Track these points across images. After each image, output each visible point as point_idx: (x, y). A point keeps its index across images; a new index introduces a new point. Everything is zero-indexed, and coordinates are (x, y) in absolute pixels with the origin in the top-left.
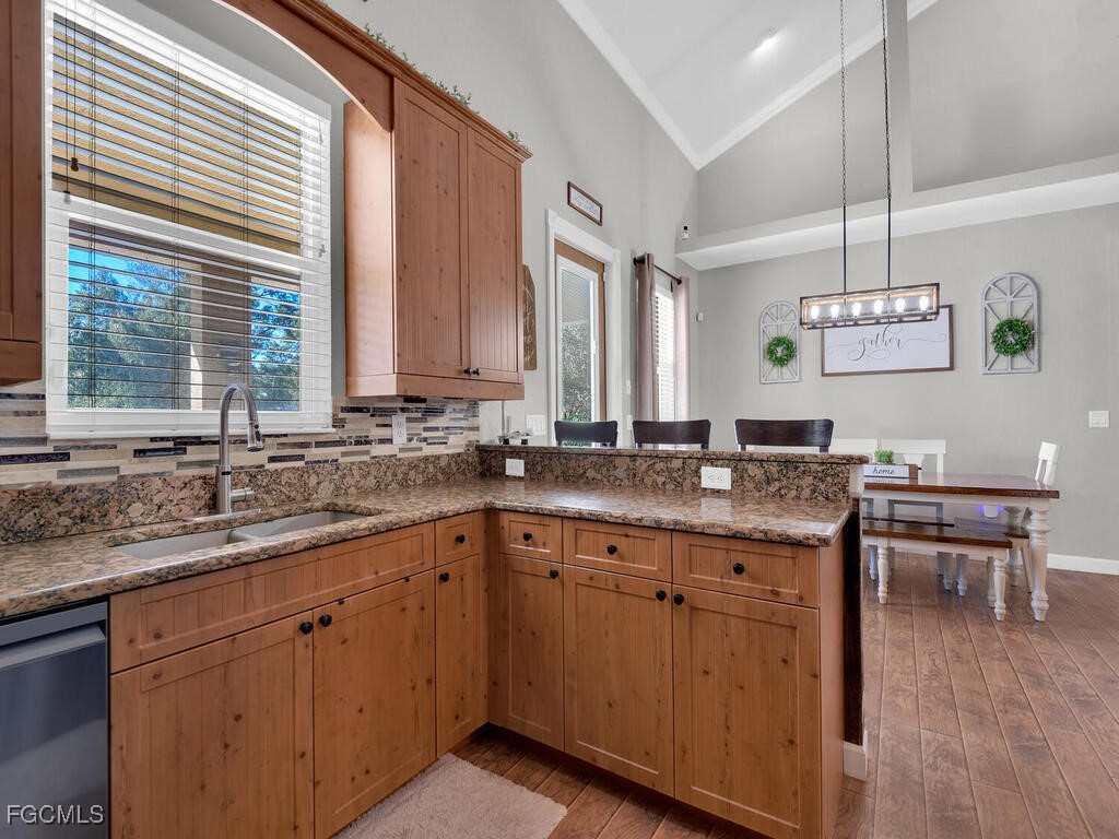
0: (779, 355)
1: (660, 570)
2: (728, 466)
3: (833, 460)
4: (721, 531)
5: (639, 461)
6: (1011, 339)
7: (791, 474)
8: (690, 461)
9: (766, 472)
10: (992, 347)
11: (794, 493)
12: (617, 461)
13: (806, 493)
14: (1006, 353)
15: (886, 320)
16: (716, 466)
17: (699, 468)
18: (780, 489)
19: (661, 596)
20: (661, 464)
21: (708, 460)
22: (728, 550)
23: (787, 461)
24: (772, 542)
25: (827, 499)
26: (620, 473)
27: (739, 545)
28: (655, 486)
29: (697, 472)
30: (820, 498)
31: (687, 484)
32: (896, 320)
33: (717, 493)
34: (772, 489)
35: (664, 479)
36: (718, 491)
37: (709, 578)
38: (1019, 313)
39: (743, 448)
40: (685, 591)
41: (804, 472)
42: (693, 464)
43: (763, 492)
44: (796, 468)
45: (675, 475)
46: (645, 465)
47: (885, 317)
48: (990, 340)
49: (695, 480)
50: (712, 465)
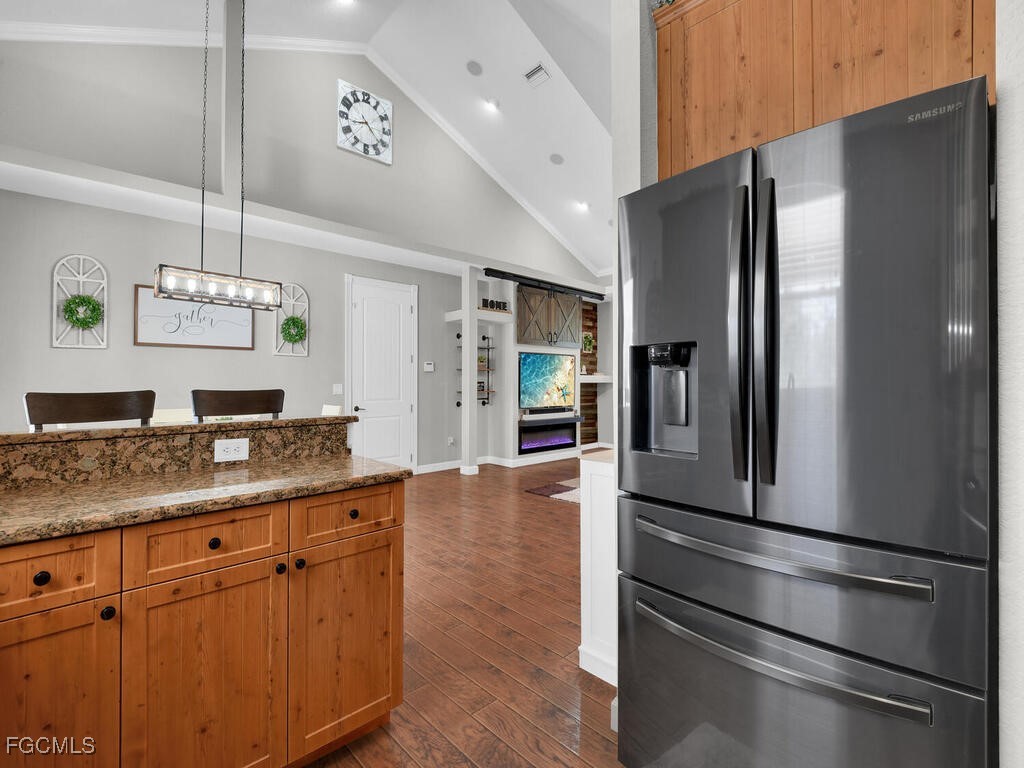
0: (81, 316)
1: (276, 544)
2: (245, 436)
3: (336, 421)
4: (341, 487)
5: (121, 444)
6: (293, 332)
7: (305, 437)
8: (200, 435)
9: (283, 437)
10: (281, 336)
11: (306, 452)
12: (81, 448)
13: (316, 450)
14: (290, 341)
15: (238, 304)
16: (232, 438)
17: (212, 442)
18: (295, 451)
19: (281, 569)
20: (159, 444)
21: (223, 432)
22: (341, 502)
23: (303, 425)
24: (380, 484)
25: (332, 452)
26: (88, 463)
27: (352, 495)
28: (148, 472)
29: (208, 446)
30: (327, 453)
31: (197, 460)
32: (245, 305)
33: (232, 465)
34: (288, 452)
35: (163, 461)
36: (234, 463)
37: (325, 533)
38: (298, 314)
39: (201, 420)
40: (303, 554)
41: (315, 434)
42: (204, 439)
43: (280, 457)
44: (309, 430)
45: (179, 453)
46: (133, 448)
47: (237, 301)
48: (280, 331)
49: (206, 456)
50: (227, 437)
